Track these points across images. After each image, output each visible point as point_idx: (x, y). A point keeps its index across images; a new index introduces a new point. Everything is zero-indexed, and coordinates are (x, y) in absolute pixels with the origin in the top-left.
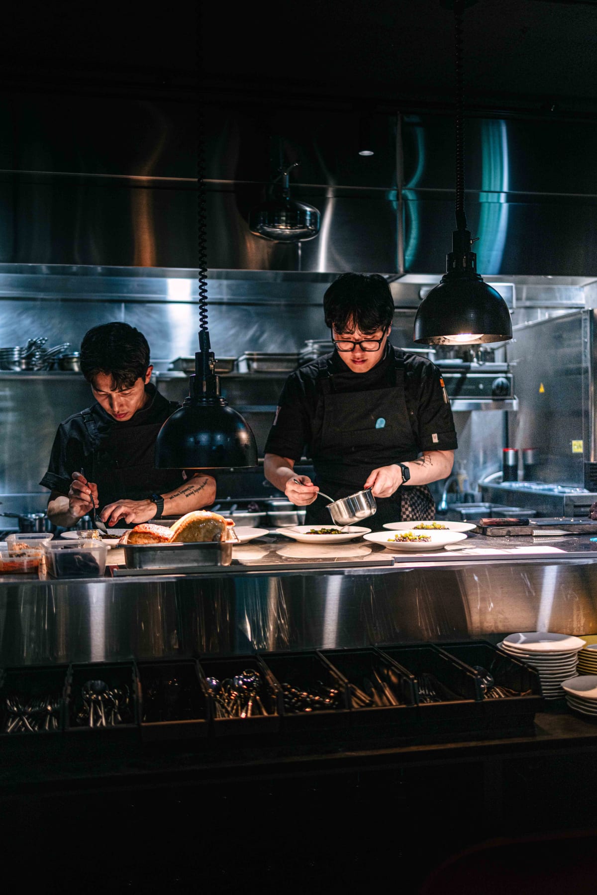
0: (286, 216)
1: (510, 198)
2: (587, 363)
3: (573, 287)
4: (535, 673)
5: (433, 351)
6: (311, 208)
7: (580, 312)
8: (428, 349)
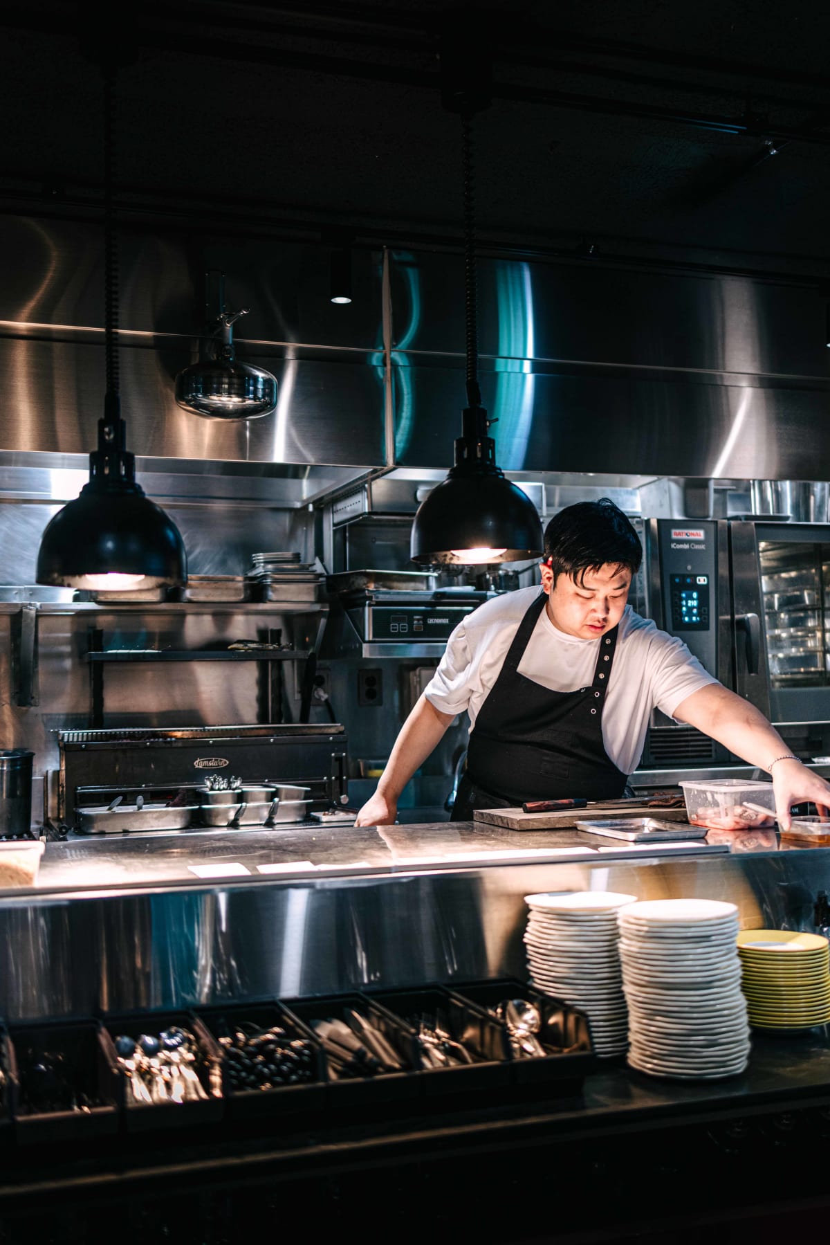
0: (229, 384)
1: (536, 368)
2: (643, 593)
3: (622, 489)
4: (584, 1019)
5: (435, 574)
6: (266, 373)
7: (635, 523)
8: (428, 571)
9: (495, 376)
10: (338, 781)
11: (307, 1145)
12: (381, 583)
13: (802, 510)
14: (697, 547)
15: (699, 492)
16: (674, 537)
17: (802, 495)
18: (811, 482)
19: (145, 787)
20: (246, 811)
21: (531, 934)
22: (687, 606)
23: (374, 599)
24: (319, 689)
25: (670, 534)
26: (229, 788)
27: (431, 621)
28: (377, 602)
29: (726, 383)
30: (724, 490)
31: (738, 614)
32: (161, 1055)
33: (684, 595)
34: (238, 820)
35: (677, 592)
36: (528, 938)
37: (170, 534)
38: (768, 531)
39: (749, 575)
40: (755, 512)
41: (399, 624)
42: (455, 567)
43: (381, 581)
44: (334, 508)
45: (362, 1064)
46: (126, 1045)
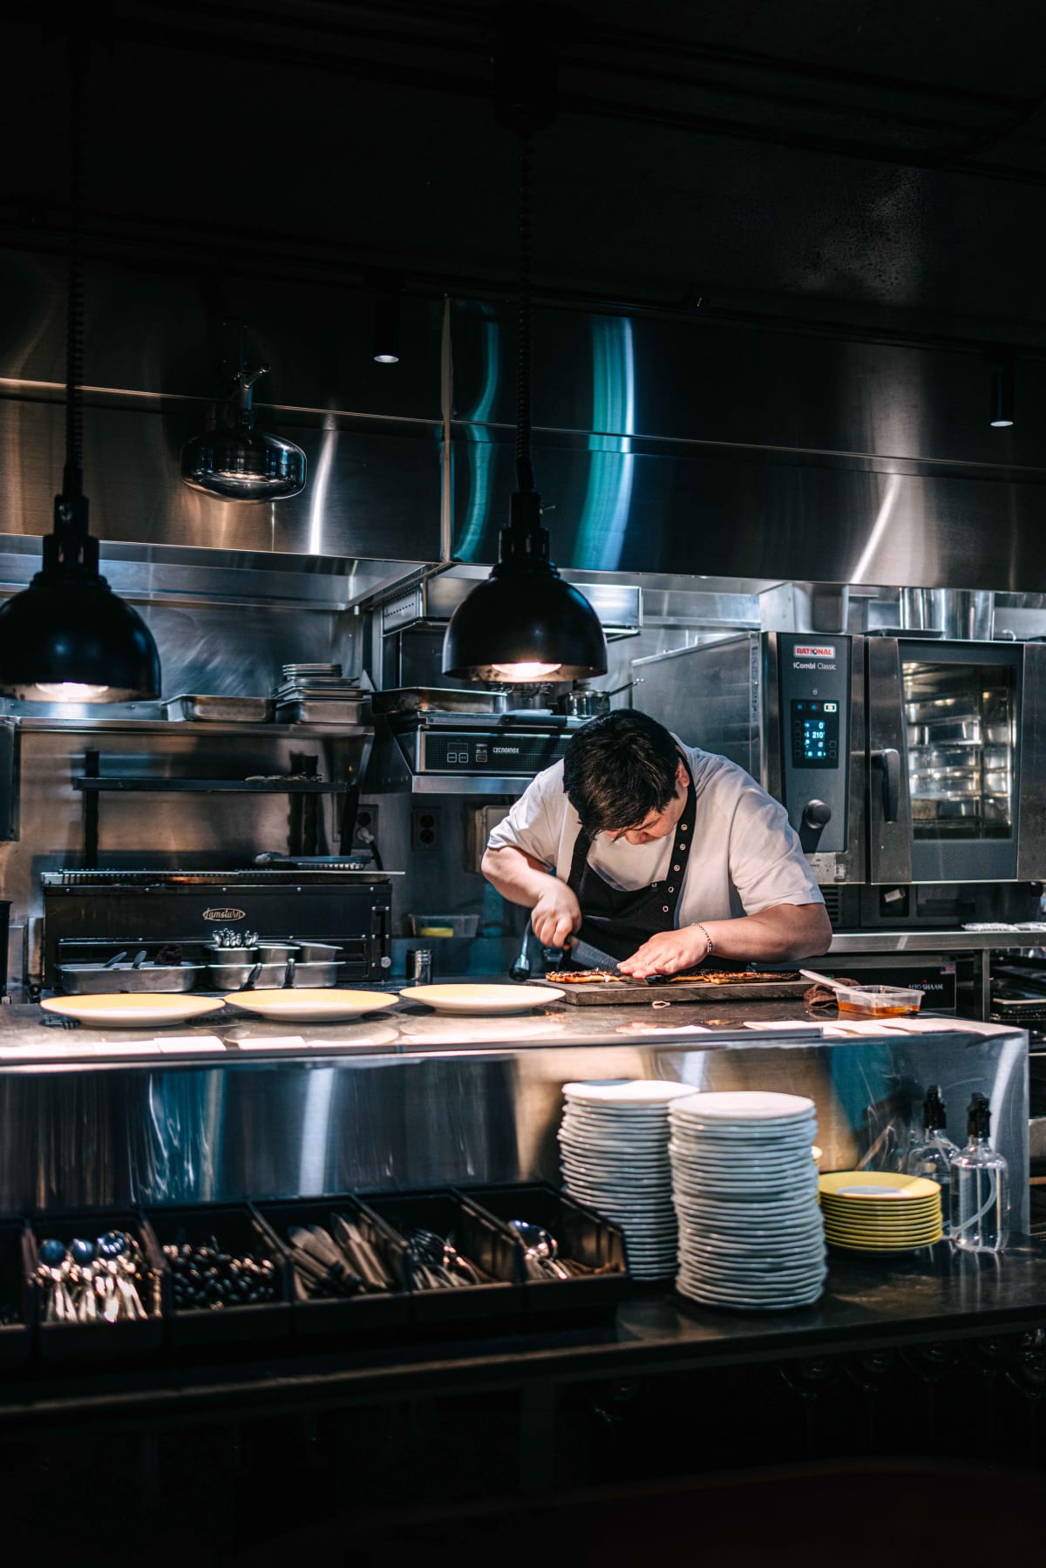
0: (245, 458)
1: (637, 446)
2: (758, 722)
3: (743, 595)
4: (619, 1234)
5: (505, 694)
6: (291, 446)
7: (749, 637)
8: (497, 691)
9: (588, 456)
10: (379, 941)
11: (265, 1377)
12: (436, 704)
13: (960, 624)
14: (825, 667)
15: (831, 600)
16: (797, 654)
17: (960, 606)
18: (971, 591)
19: (143, 941)
20: (262, 973)
21: (566, 1130)
22: (810, 738)
23: (427, 723)
24: (364, 829)
25: (792, 650)
26: (243, 944)
27: (497, 750)
28: (431, 726)
29: (876, 470)
30: (865, 599)
31: (874, 749)
32: (96, 1264)
33: (807, 725)
34: (253, 983)
35: (799, 722)
36: (563, 1134)
37: (139, 638)
38: (917, 649)
39: (889, 703)
40: (904, 626)
41: (458, 754)
42: (531, 686)
43: (436, 701)
44: (385, 611)
45: (336, 1282)
46: (52, 1250)
